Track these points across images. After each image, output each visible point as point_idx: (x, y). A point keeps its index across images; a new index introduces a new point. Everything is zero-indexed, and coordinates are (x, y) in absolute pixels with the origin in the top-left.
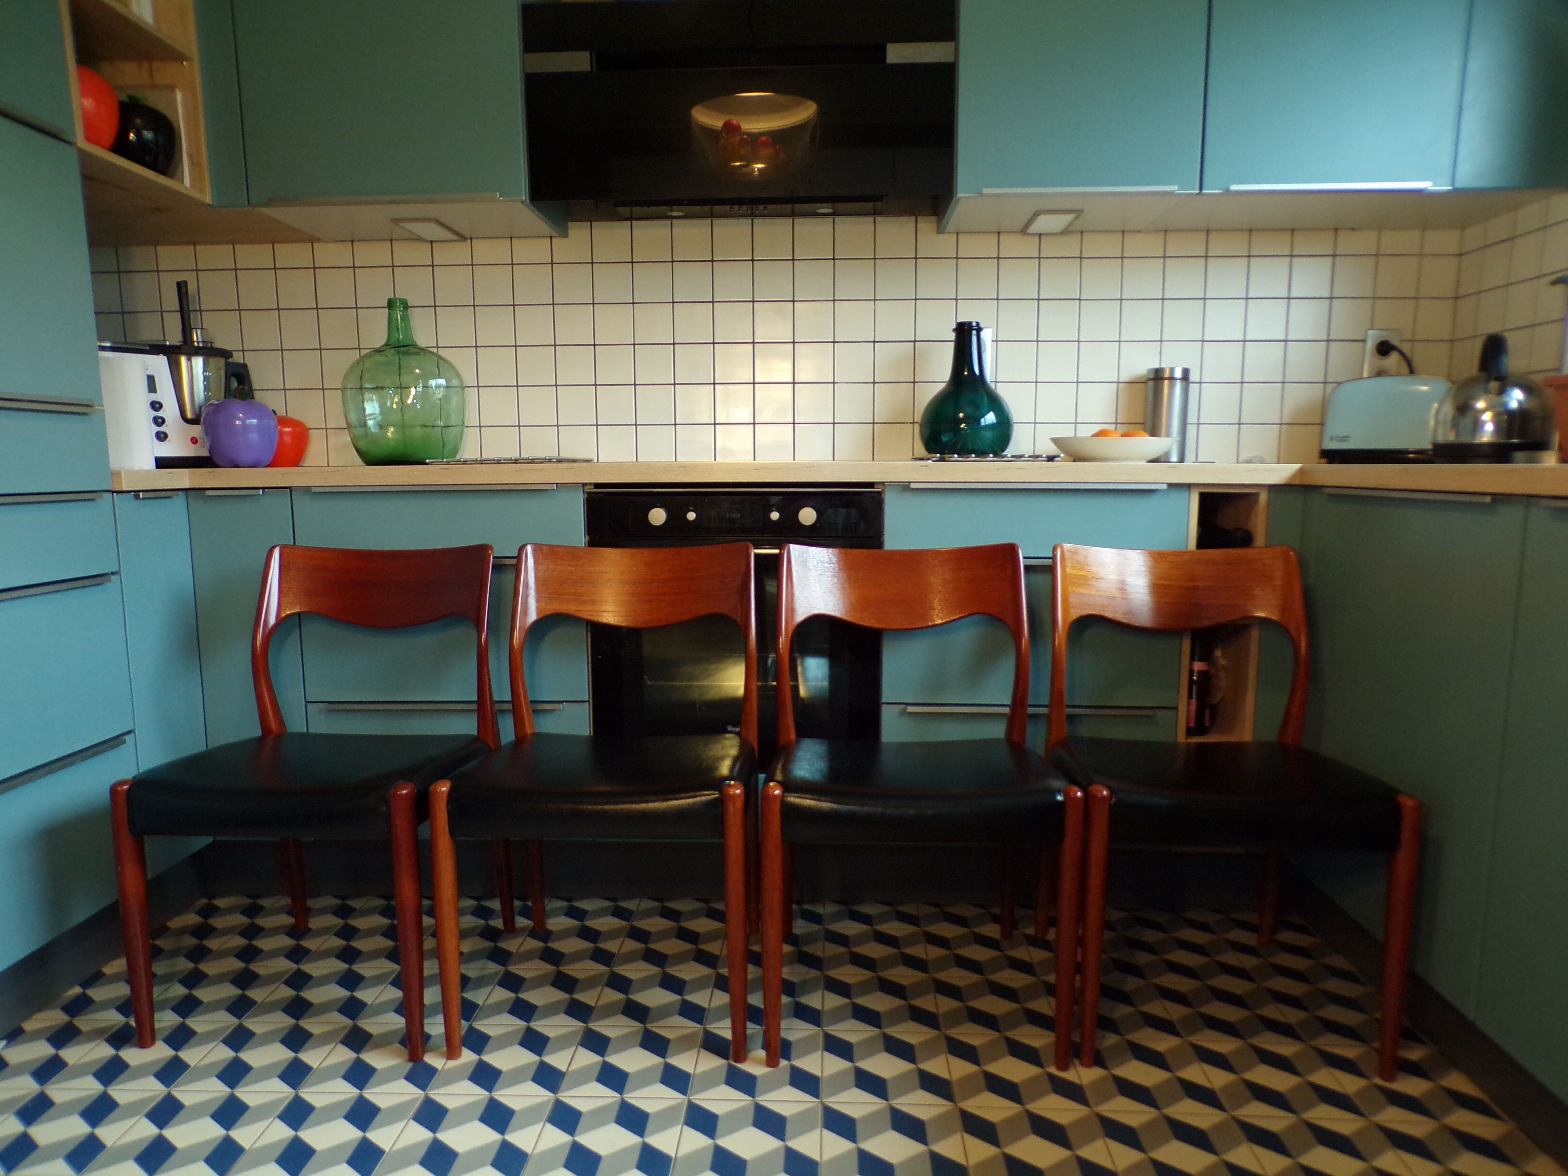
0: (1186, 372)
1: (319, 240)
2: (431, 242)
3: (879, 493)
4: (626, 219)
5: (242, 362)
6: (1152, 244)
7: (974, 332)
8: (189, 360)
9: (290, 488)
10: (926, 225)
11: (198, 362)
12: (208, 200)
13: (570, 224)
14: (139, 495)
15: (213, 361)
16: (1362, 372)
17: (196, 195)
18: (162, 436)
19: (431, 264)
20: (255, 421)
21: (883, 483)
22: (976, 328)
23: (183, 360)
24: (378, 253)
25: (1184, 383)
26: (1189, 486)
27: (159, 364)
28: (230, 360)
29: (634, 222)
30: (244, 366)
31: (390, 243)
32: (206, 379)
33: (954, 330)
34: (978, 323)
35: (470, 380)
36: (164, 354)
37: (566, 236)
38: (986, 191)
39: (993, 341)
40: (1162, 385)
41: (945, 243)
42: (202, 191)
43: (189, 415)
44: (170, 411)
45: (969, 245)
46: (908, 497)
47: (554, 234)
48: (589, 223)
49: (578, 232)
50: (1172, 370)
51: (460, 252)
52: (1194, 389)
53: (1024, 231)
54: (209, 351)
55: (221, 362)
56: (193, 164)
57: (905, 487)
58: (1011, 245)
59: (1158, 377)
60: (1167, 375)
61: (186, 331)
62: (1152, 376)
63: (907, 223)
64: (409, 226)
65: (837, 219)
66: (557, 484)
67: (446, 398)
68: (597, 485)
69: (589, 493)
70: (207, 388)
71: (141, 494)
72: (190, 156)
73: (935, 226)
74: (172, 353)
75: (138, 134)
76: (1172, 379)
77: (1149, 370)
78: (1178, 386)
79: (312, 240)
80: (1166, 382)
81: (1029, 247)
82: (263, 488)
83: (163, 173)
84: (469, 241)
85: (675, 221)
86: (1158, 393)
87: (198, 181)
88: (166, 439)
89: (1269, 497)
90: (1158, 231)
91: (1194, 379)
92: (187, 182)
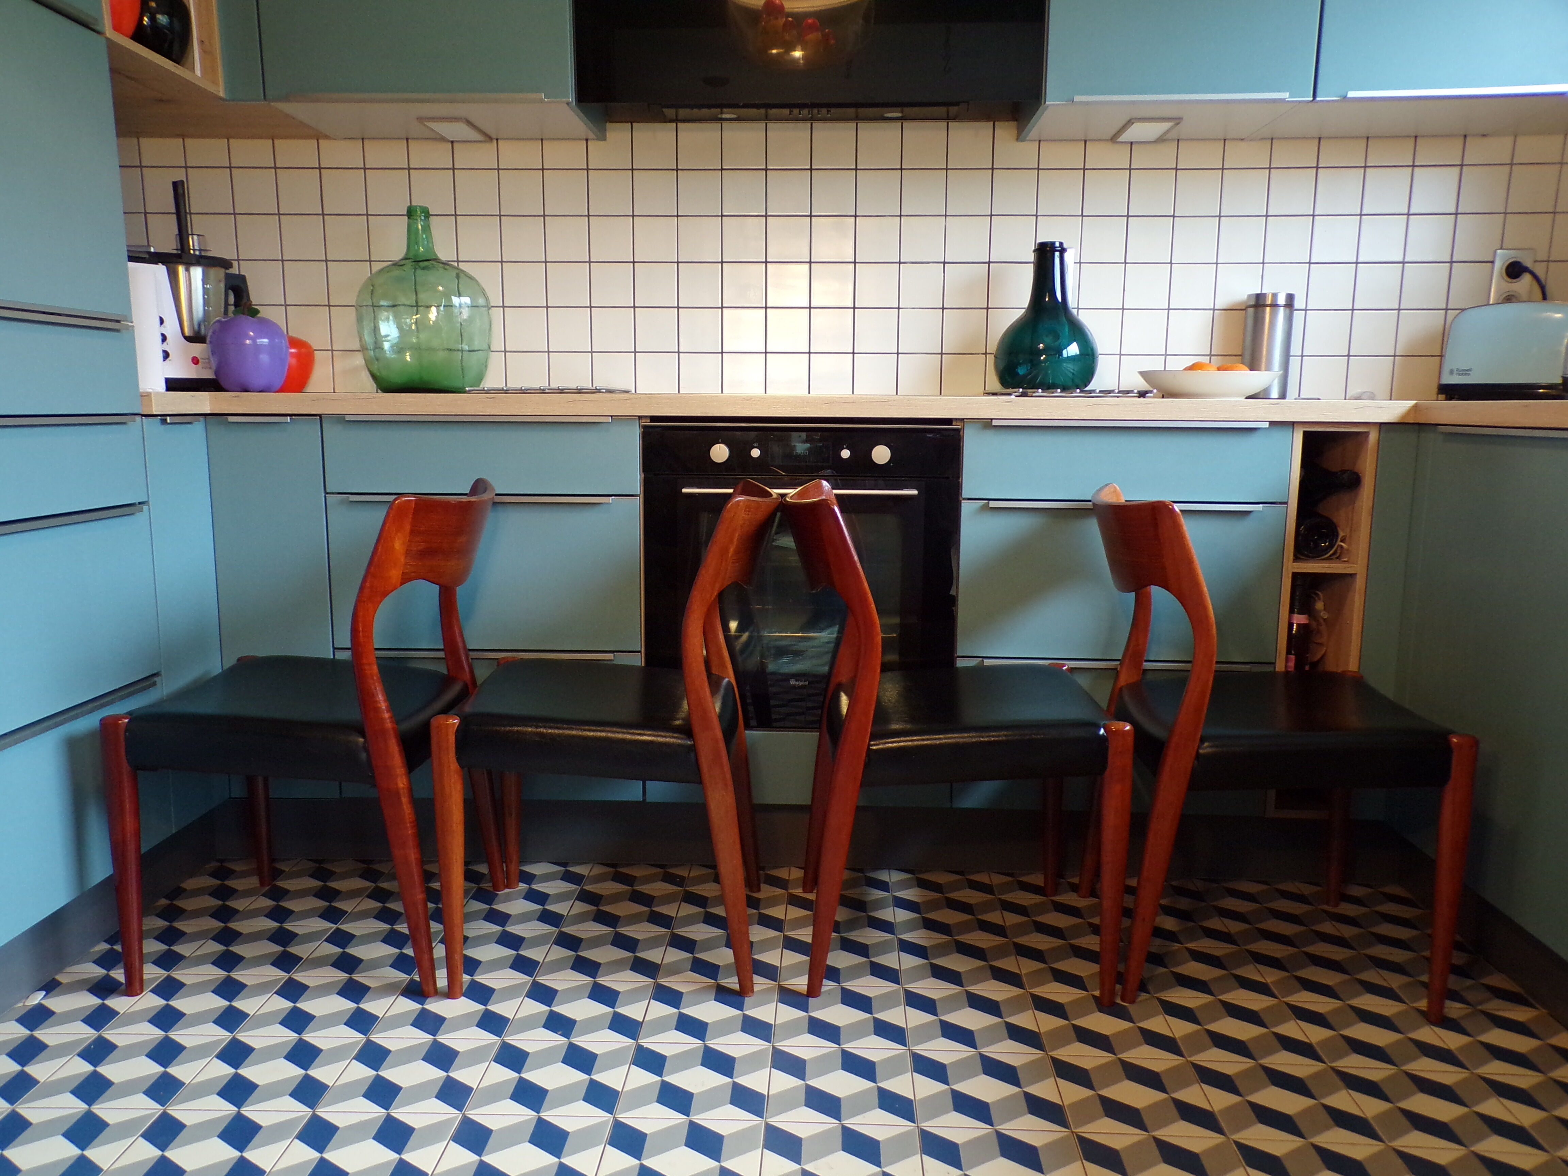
0: (1290, 298)
1: (327, 137)
2: (452, 142)
3: (958, 430)
4: (671, 121)
6: (1257, 154)
7: (1057, 254)
8: (187, 270)
9: (320, 415)
10: (1005, 131)
11: (197, 272)
12: (222, 94)
13: (608, 125)
14: (166, 420)
15: (212, 272)
16: (1489, 299)
17: (211, 88)
18: (167, 354)
19: (451, 167)
20: (266, 340)
21: (962, 420)
22: (1059, 248)
24: (392, 154)
25: (1288, 310)
26: (1293, 424)
27: (158, 275)
28: (230, 271)
29: (679, 124)
30: (243, 278)
31: (405, 142)
33: (1034, 251)
34: (1061, 244)
35: (496, 300)
36: (163, 264)
37: (604, 138)
38: (1077, 98)
39: (1075, 263)
40: (1264, 312)
41: (1025, 151)
42: (215, 82)
43: (189, 332)
44: (171, 326)
45: (1052, 155)
46: (989, 435)
47: (591, 135)
48: (630, 124)
49: (618, 133)
50: (1275, 296)
51: (485, 155)
52: (1298, 316)
53: (1114, 139)
54: (207, 261)
55: (221, 273)
56: (206, 52)
57: (987, 424)
58: (1098, 154)
59: (1259, 303)
60: (1269, 302)
61: (183, 238)
62: (1252, 303)
63: (984, 130)
64: (433, 125)
65: (906, 124)
66: (611, 416)
67: (471, 319)
68: (653, 419)
69: (645, 427)
71: (168, 418)
72: (202, 42)
73: (1014, 132)
74: (169, 262)
75: (153, 19)
76: (1274, 305)
77: (1250, 296)
78: (1281, 313)
79: (318, 136)
80: (1268, 309)
81: (1118, 157)
82: (290, 415)
83: (173, 58)
84: (496, 142)
85: (725, 124)
86: (1258, 322)
87: (211, 69)
88: (170, 358)
89: (1379, 435)
90: (1262, 139)
91: (1299, 305)
92: (198, 70)
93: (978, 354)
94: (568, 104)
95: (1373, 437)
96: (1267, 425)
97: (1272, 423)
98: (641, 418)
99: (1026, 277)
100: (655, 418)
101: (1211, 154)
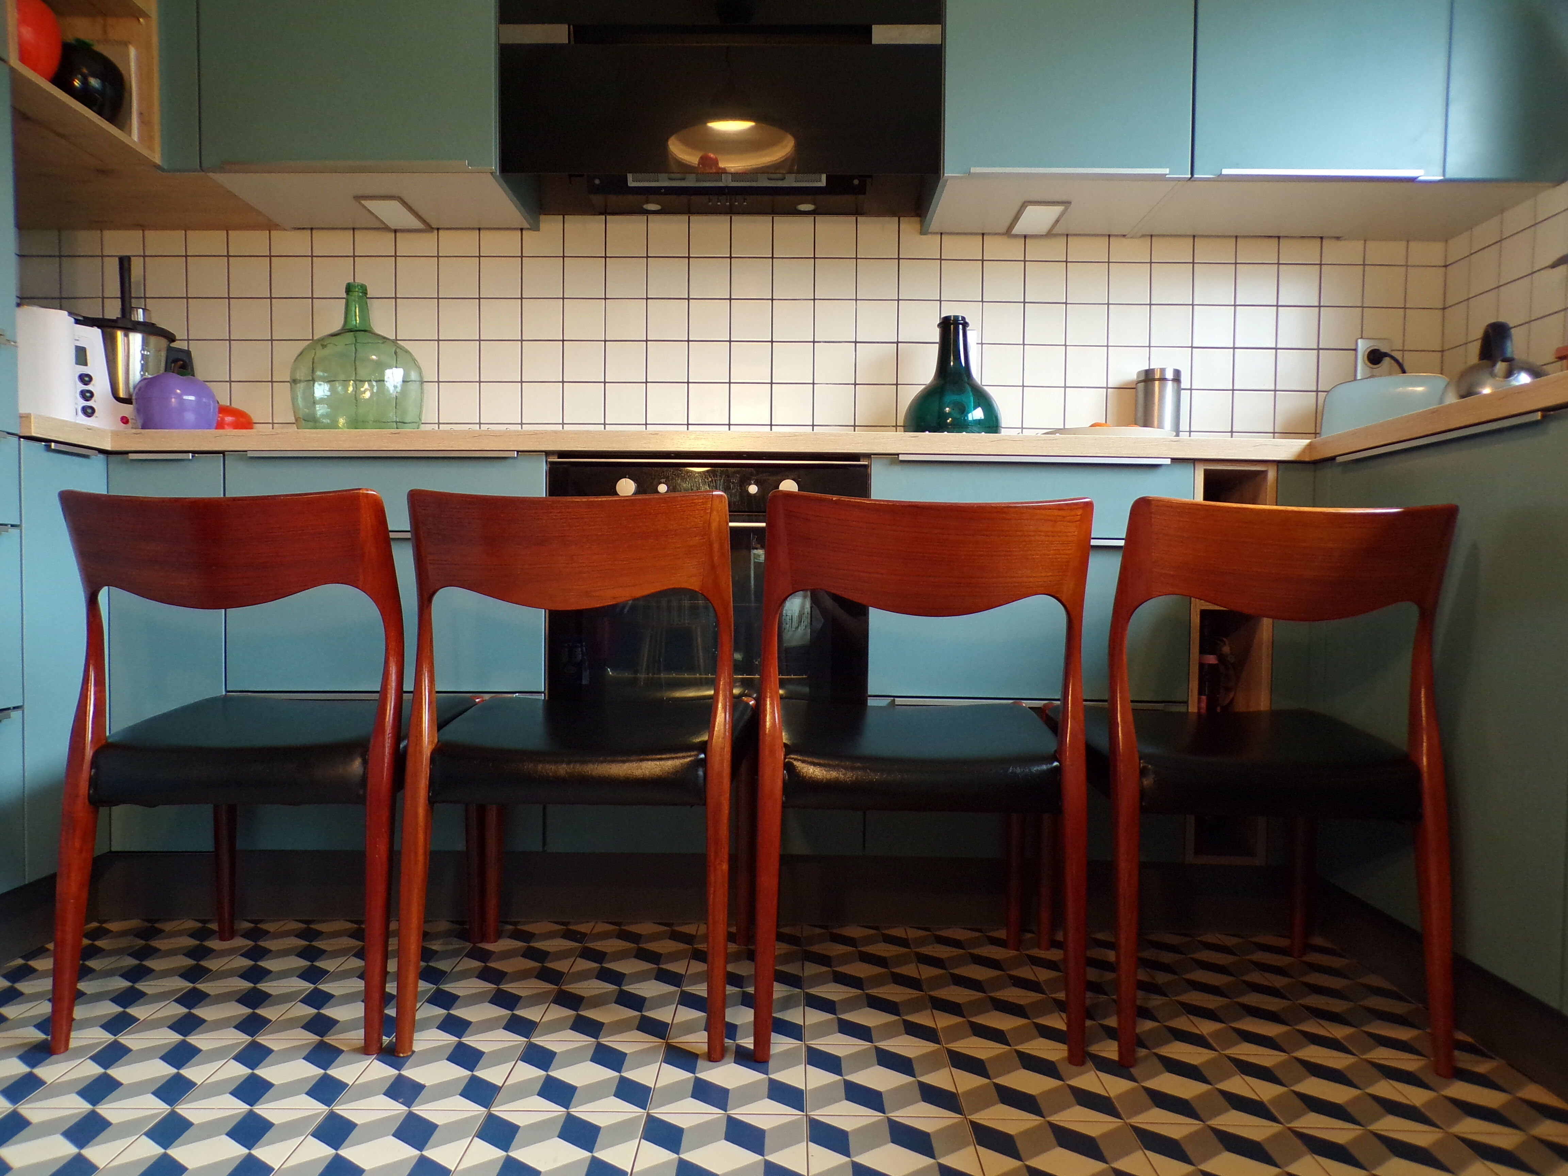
0: (1177, 373)
1: (277, 227)
2: (395, 231)
3: (865, 467)
4: (601, 214)
5: (186, 349)
6: (1138, 249)
7: (961, 326)
8: (126, 335)
9: (223, 453)
10: (909, 226)
11: (136, 338)
12: (157, 159)
13: (542, 217)
14: (50, 446)
15: (153, 340)
16: (1355, 375)
17: (145, 152)
18: (89, 411)
19: (394, 254)
20: (192, 398)
21: (868, 456)
22: (962, 322)
23: (120, 334)
24: (340, 242)
25: (1176, 384)
26: (1194, 461)
27: (93, 337)
28: (173, 345)
29: (608, 217)
30: (188, 353)
31: (352, 232)
32: (144, 357)
33: (939, 325)
34: (963, 318)
35: (430, 374)
36: (99, 327)
37: (537, 228)
38: (973, 170)
39: (977, 344)
40: (1154, 386)
41: (929, 244)
42: (151, 148)
43: (122, 394)
44: (101, 385)
45: (953, 248)
46: (897, 470)
47: (526, 225)
48: (562, 216)
49: (551, 225)
50: (1163, 371)
51: (426, 243)
52: (1185, 395)
53: (1008, 233)
54: (149, 329)
55: (163, 342)
56: (145, 122)
57: (893, 459)
58: (995, 247)
59: (1148, 378)
60: (1157, 376)
61: (127, 309)
62: (1142, 378)
63: (890, 224)
64: (373, 207)
65: (819, 218)
66: (518, 452)
67: (404, 393)
68: (559, 454)
69: (552, 463)
70: (144, 368)
71: (53, 444)
72: (141, 114)
73: (918, 226)
74: (107, 327)
75: (84, 81)
76: (1163, 379)
77: (1139, 373)
78: (1170, 386)
79: (270, 226)
80: (1157, 383)
81: (1014, 249)
82: (194, 452)
83: (111, 119)
84: (436, 232)
85: (651, 217)
86: (1148, 394)
87: (148, 137)
89: (1277, 474)
90: (1143, 236)
91: (1185, 383)
92: (135, 137)
93: (889, 426)
94: (492, 173)
95: (1272, 474)
96: (1168, 462)
97: (1174, 460)
98: (548, 453)
99: (933, 354)
100: (562, 454)
101: (1097, 249)
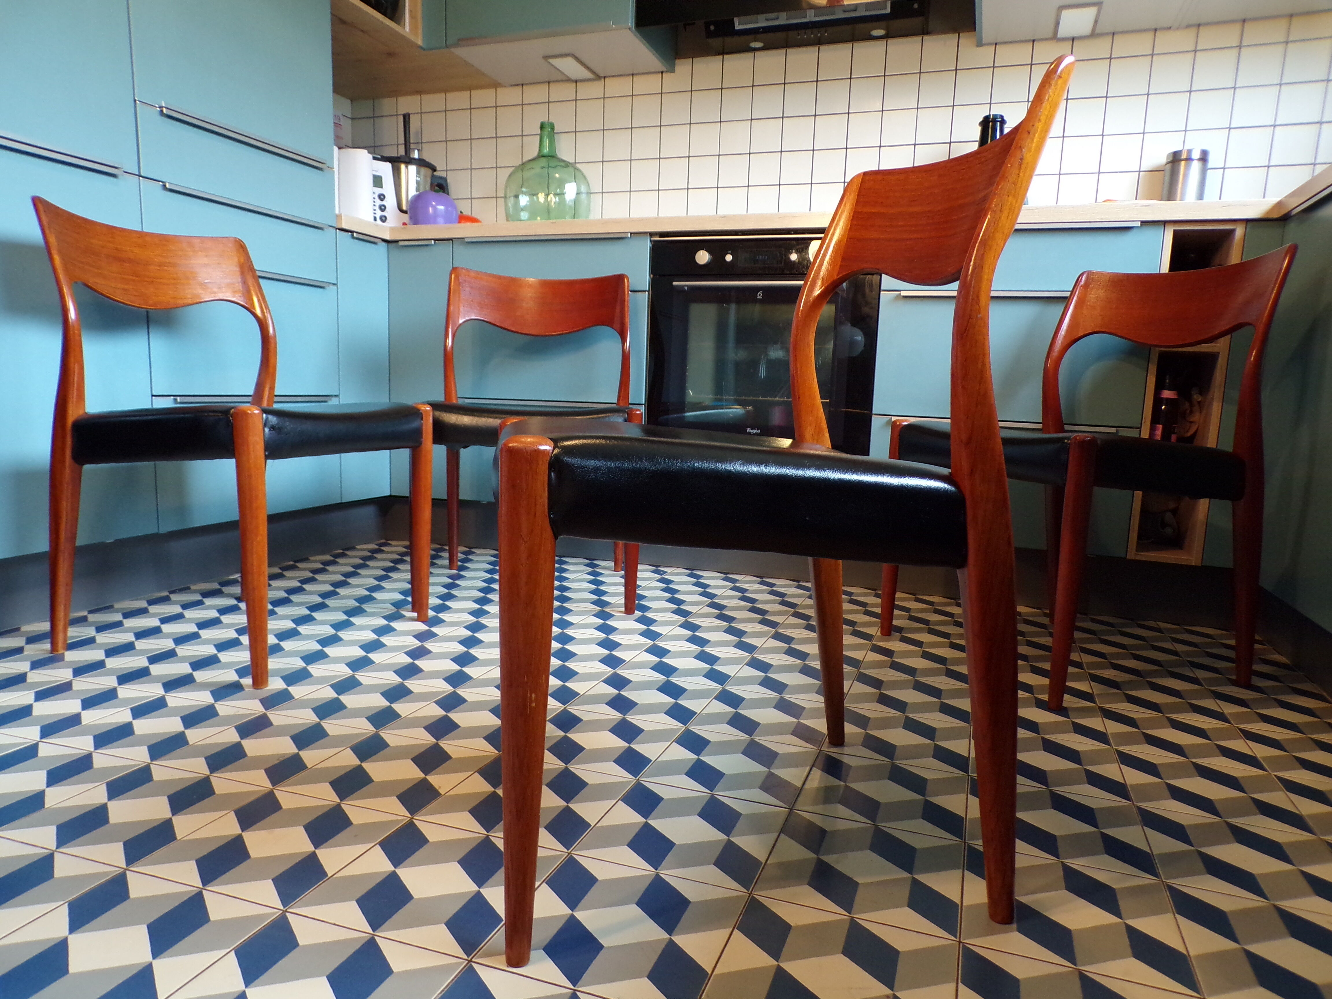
0: (1204, 152)
1: (500, 85)
2: (576, 81)
4: (719, 54)
5: (444, 176)
6: (1184, 40)
7: (998, 123)
8: (407, 167)
9: (453, 239)
10: (968, 40)
11: (413, 169)
12: (420, 43)
13: (677, 61)
14: (353, 235)
15: (423, 170)
17: (412, 38)
18: (384, 218)
19: (575, 99)
20: (443, 207)
22: (1000, 119)
23: (403, 166)
24: (539, 93)
25: (1202, 163)
26: (1165, 223)
27: (385, 169)
28: (435, 173)
29: (725, 56)
30: (445, 179)
31: (547, 84)
32: (418, 182)
33: (980, 123)
34: (1002, 117)
35: (596, 187)
36: (390, 162)
37: (673, 71)
40: (1179, 166)
41: (984, 55)
42: (418, 36)
43: (404, 208)
44: (390, 202)
45: (1006, 54)
47: (665, 69)
48: (691, 59)
49: (683, 67)
50: (1189, 151)
51: (596, 89)
53: (1055, 37)
54: (421, 163)
55: (429, 171)
56: (412, 17)
58: (1044, 51)
59: (1175, 159)
60: (1184, 156)
61: (408, 150)
62: (1171, 159)
63: (951, 39)
64: (554, 61)
65: (890, 41)
66: (631, 233)
67: (576, 202)
68: (658, 234)
69: (654, 241)
70: (418, 189)
71: (355, 234)
72: (411, 11)
73: (975, 40)
74: (395, 161)
76: (1189, 159)
77: (1168, 156)
78: (1196, 166)
79: (496, 85)
80: (1183, 163)
82: (435, 240)
83: (391, 18)
84: (603, 80)
85: (757, 53)
86: (1174, 174)
87: (414, 28)
88: (387, 221)
89: (1248, 229)
90: (1188, 26)
91: (1213, 161)
92: (407, 28)
94: (629, 29)
96: (1139, 224)
97: (1144, 223)
98: (652, 234)
100: (662, 234)
101: (1142, 43)
